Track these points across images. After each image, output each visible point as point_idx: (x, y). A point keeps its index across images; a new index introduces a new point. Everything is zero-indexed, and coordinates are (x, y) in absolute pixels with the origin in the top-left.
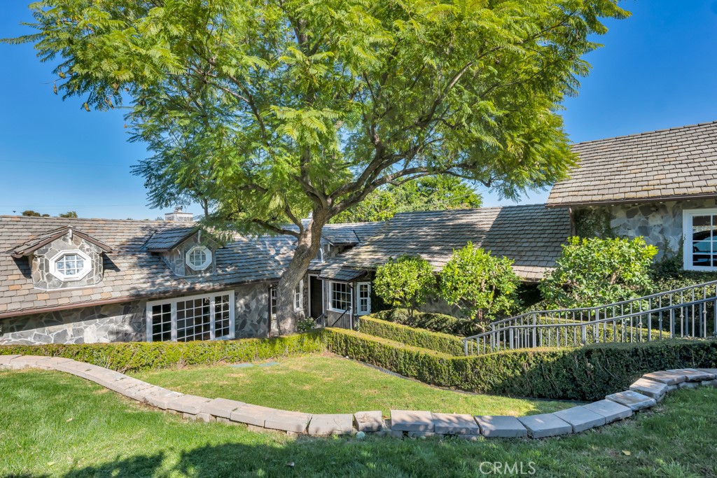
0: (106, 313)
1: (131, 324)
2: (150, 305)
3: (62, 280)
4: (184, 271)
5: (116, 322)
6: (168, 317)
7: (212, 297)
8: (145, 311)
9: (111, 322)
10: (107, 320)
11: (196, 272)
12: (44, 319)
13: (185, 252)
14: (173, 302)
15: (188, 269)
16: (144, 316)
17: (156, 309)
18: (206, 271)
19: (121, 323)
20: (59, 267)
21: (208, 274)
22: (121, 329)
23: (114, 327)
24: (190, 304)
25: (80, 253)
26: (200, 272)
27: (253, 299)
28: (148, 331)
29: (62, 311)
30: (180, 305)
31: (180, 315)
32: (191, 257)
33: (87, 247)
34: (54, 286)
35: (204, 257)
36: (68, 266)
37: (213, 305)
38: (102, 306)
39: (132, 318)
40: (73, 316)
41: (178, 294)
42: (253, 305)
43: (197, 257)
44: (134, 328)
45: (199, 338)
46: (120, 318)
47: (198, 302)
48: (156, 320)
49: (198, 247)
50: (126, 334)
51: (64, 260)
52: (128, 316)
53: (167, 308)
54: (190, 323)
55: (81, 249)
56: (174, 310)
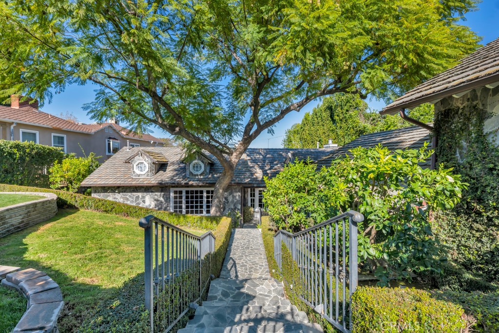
0: (154, 191)
1: (163, 197)
2: (172, 190)
3: (138, 174)
4: (189, 174)
5: (158, 196)
6: (181, 197)
7: (205, 189)
8: (170, 192)
9: (156, 195)
10: (154, 194)
11: (195, 175)
12: (132, 189)
13: (190, 164)
14: (184, 190)
15: (191, 173)
16: (169, 195)
17: (175, 192)
18: (201, 175)
19: (159, 196)
20: (138, 168)
21: (202, 177)
22: (159, 199)
23: (156, 197)
24: (192, 192)
25: (144, 162)
26: (197, 175)
27: (230, 195)
28: (171, 202)
29: (139, 187)
30: (187, 192)
31: (187, 197)
32: (194, 167)
33: (147, 159)
34: (136, 176)
35: (201, 167)
36: (141, 168)
37: (205, 195)
38: (153, 187)
39: (164, 195)
40: (141, 190)
41: (187, 185)
42: (230, 199)
43: (197, 167)
44: (165, 200)
45: (197, 212)
46: (158, 194)
47: (197, 192)
48: (175, 198)
49: (196, 161)
50: (162, 202)
51: (140, 165)
52: (163, 193)
53: (181, 192)
54: (192, 202)
55: (145, 160)
56: (184, 194)
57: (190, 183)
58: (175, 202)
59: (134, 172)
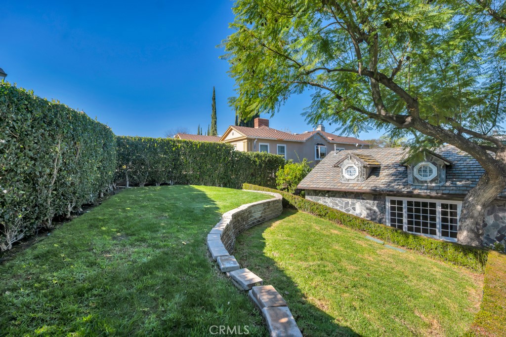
0: (365, 198)
1: (377, 207)
2: (388, 199)
3: (347, 178)
4: (412, 180)
5: (370, 204)
6: (401, 209)
7: (438, 202)
8: (385, 201)
9: (367, 203)
10: (366, 201)
11: (422, 182)
12: (341, 195)
13: (413, 167)
14: (405, 200)
15: (415, 179)
16: (385, 204)
17: (393, 202)
18: (432, 181)
19: (373, 205)
20: (347, 172)
21: (434, 185)
22: (372, 208)
23: (368, 205)
24: (417, 204)
25: (354, 166)
26: (426, 182)
28: (387, 214)
29: (348, 192)
30: (410, 203)
31: (410, 210)
32: (420, 171)
33: (357, 163)
34: (345, 181)
35: (431, 171)
36: (350, 172)
37: (439, 209)
38: (364, 193)
39: (378, 203)
40: (351, 196)
41: (410, 194)
43: (425, 171)
44: (379, 209)
45: (425, 231)
46: (371, 202)
47: (425, 204)
48: (393, 208)
49: (424, 163)
50: (375, 212)
51: (349, 169)
52: (376, 202)
53: (400, 203)
54: (418, 217)
55: (354, 164)
56: (405, 205)
57: (416, 192)
58: (393, 214)
59: (343, 176)
